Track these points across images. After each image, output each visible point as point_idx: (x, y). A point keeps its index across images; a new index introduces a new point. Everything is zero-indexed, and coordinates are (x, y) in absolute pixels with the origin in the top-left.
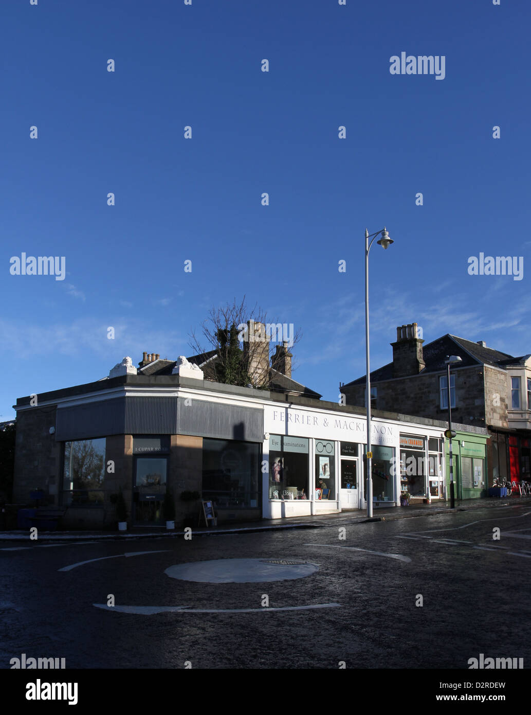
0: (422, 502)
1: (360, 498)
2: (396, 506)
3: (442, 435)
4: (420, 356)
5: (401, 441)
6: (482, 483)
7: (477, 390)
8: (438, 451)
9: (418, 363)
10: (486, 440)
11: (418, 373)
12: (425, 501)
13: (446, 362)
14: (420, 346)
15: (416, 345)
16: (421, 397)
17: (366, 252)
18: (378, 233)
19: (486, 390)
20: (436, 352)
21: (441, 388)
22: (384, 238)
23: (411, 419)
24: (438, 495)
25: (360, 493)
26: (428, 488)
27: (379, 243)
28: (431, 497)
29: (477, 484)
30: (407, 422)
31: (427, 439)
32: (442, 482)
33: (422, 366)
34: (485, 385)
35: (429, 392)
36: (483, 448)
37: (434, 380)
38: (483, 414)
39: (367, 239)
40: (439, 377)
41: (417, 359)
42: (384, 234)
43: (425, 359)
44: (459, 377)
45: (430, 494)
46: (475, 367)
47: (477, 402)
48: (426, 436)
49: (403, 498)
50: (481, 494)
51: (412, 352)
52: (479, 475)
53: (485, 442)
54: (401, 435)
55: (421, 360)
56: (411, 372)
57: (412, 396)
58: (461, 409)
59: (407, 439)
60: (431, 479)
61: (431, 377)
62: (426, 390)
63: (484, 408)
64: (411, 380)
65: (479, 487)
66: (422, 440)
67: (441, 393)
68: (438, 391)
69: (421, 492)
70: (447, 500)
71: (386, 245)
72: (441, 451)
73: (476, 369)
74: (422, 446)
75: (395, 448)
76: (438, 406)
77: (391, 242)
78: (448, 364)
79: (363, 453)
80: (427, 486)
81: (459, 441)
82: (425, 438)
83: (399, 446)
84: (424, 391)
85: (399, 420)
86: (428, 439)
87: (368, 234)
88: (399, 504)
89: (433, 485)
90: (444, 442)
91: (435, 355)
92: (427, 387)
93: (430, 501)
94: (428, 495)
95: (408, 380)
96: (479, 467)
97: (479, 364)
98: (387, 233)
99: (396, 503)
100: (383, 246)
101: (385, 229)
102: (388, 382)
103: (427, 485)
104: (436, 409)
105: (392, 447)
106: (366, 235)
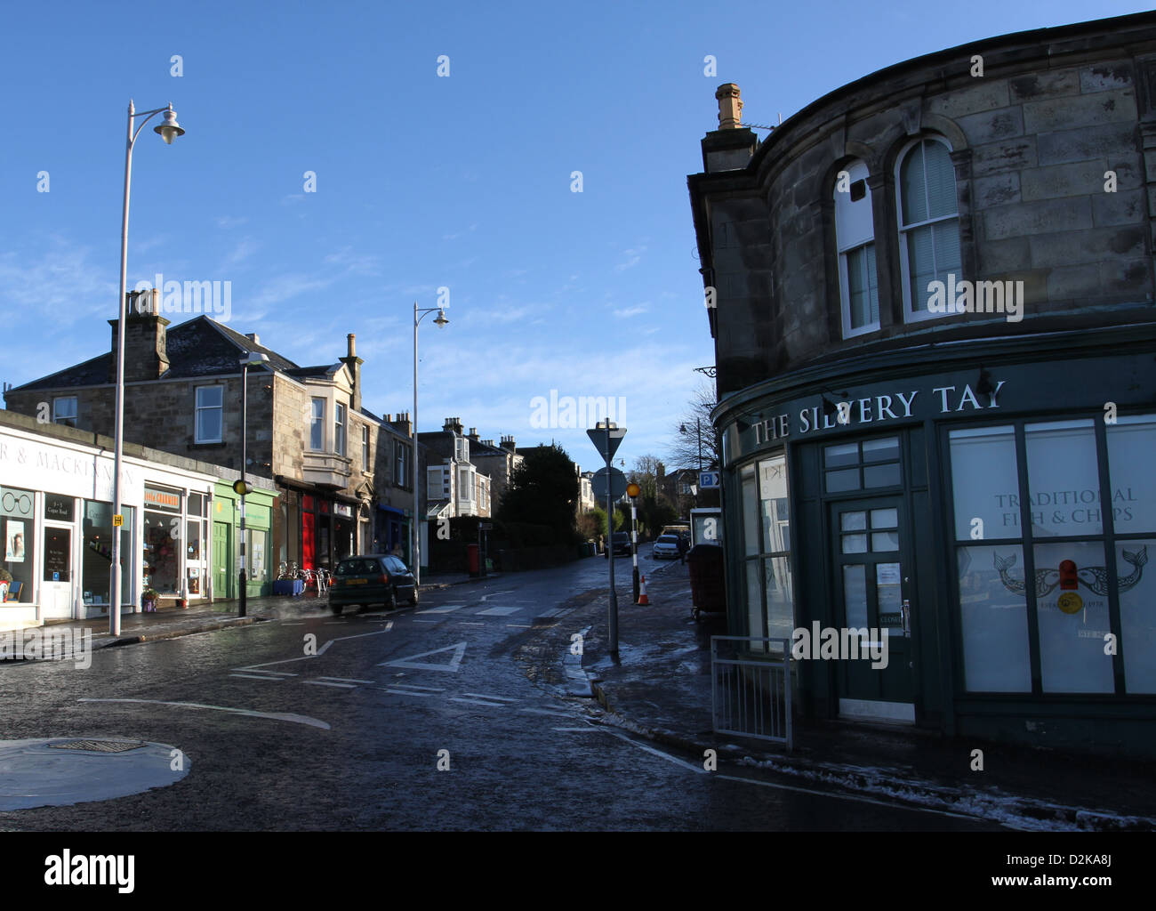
0: (175, 604)
1: (75, 598)
2: (134, 613)
3: (209, 488)
4: (161, 347)
5: (146, 497)
6: (262, 572)
7: (263, 415)
8: (200, 515)
9: (157, 359)
10: (271, 499)
11: (157, 377)
12: (180, 603)
13: (242, 362)
14: (161, 331)
15: (155, 328)
16: (161, 420)
17: (129, 144)
18: (155, 112)
19: (276, 416)
20: (186, 343)
21: (197, 408)
22: (169, 122)
23: (163, 458)
24: (198, 593)
25: (75, 589)
26: (184, 580)
27: (158, 130)
28: (189, 597)
29: (256, 574)
30: (158, 462)
31: (185, 495)
32: (206, 569)
33: (164, 366)
34: (274, 408)
35: (176, 412)
36: (266, 513)
37: (185, 392)
38: (268, 455)
39: (133, 118)
40: (195, 387)
41: (156, 353)
42: (168, 116)
43: (169, 355)
44: (230, 390)
45: (187, 590)
46: (259, 377)
47: (260, 435)
48: (184, 489)
49: (147, 598)
50: (262, 590)
51: (149, 339)
52: (259, 558)
53: (270, 502)
54: (147, 486)
55: (163, 356)
56: (143, 373)
57: (144, 416)
58: (231, 445)
59: (156, 493)
60: (191, 563)
61: (180, 386)
62: (171, 408)
63: (272, 446)
64: (143, 389)
65: (259, 578)
66: (177, 496)
67: (197, 414)
68: (192, 412)
69: (173, 587)
70: (212, 600)
71: (169, 136)
72: (206, 516)
73: (261, 379)
74: (177, 507)
75: (135, 508)
76: (191, 438)
77: (180, 132)
78: (245, 365)
79: (83, 516)
80: (183, 577)
81: (233, 500)
82: (182, 492)
83: (143, 506)
84: (167, 409)
85: (145, 459)
86: (188, 494)
87: (133, 110)
88: (139, 609)
89: (192, 575)
90: (211, 500)
91: (183, 350)
92: (173, 404)
93: (187, 604)
94: (184, 593)
95: (138, 388)
96: (259, 545)
97: (266, 370)
98: (174, 115)
99: (134, 607)
100: (165, 138)
101: (171, 107)
102: (101, 389)
103: (183, 575)
104: (186, 443)
105: (130, 507)
106: (130, 111)
